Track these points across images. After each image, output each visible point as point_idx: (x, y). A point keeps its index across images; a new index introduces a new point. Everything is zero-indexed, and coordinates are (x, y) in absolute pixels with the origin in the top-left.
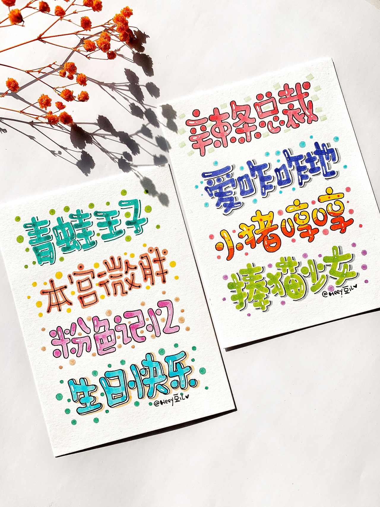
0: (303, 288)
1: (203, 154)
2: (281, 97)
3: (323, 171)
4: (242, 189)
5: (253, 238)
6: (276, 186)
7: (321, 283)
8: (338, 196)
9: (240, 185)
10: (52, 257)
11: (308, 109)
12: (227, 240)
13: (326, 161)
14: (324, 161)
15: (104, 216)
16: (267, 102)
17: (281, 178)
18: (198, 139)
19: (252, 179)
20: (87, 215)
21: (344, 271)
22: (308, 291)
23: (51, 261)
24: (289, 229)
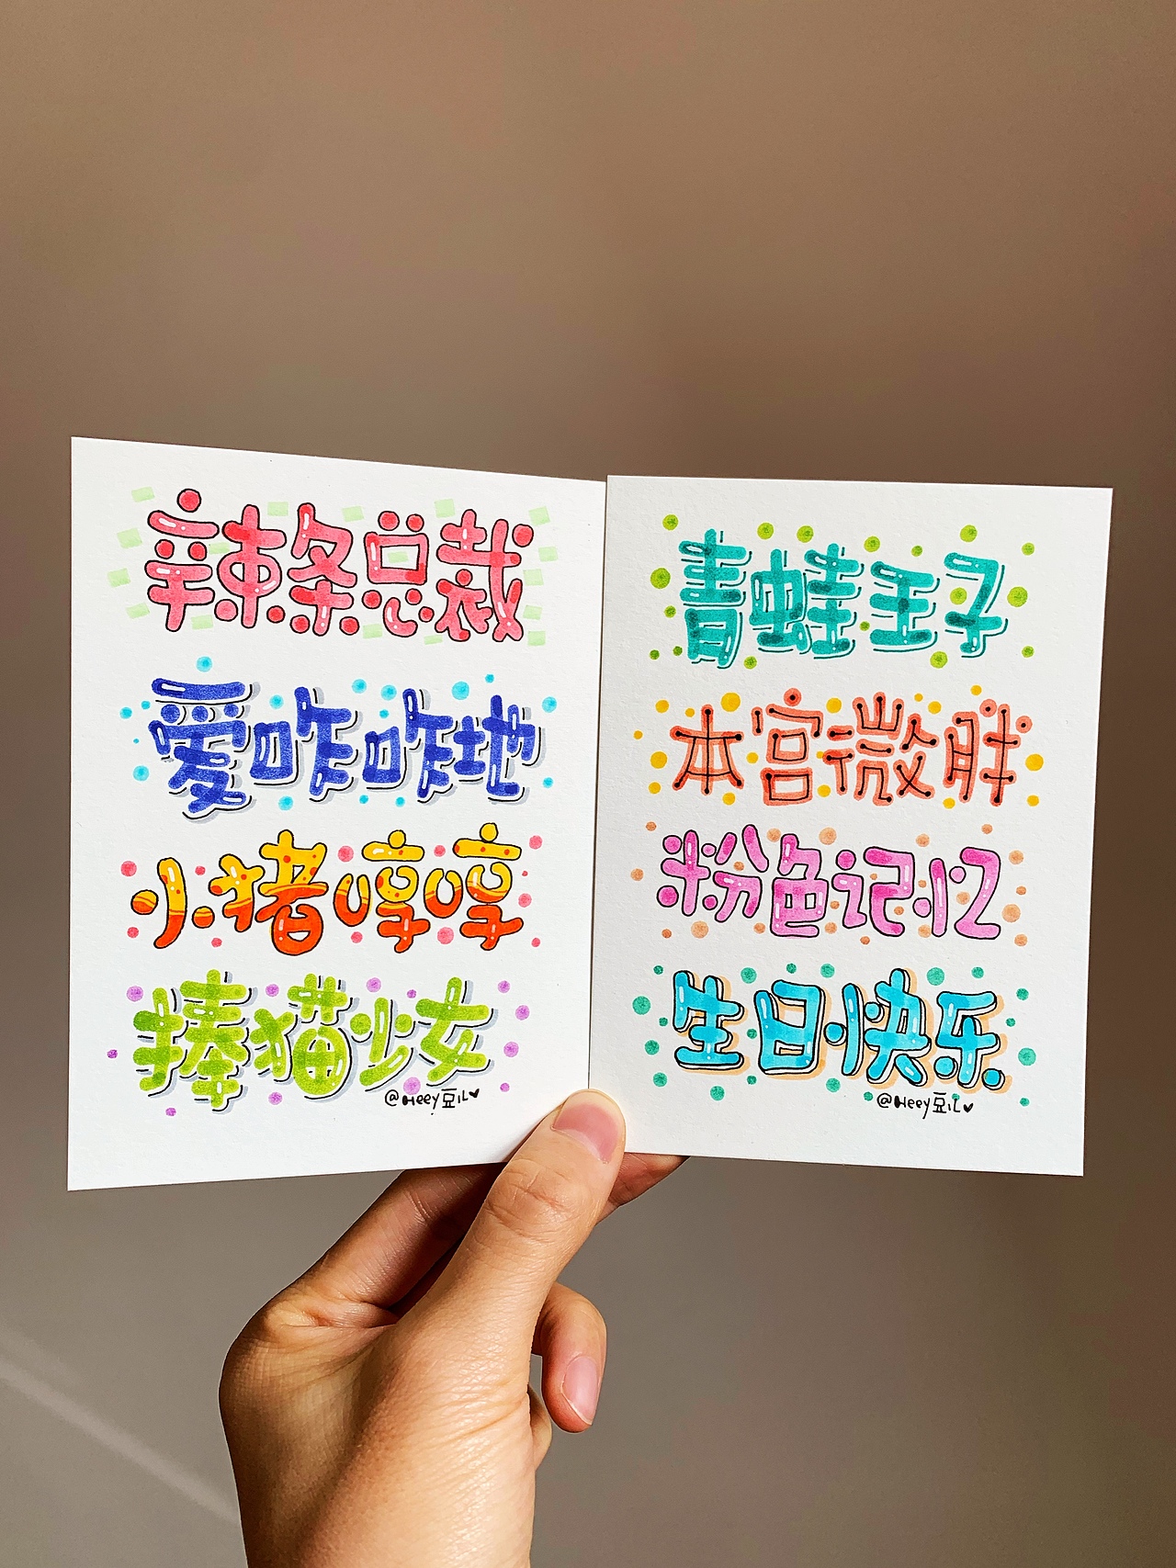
0: (340, 1069)
1: (174, 624)
2: (445, 542)
3: (490, 776)
4: (261, 759)
5: (249, 902)
6: (357, 779)
7: (390, 1066)
8: (507, 852)
9: (259, 745)
10: (727, 650)
11: (506, 602)
12: (172, 889)
13: (506, 754)
14: (500, 752)
15: (895, 580)
16: (402, 542)
17: (376, 762)
18: (173, 576)
19: (297, 742)
20: (852, 566)
21: (458, 1048)
22: (351, 1082)
23: (722, 660)
24: (354, 905)
